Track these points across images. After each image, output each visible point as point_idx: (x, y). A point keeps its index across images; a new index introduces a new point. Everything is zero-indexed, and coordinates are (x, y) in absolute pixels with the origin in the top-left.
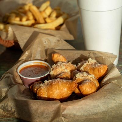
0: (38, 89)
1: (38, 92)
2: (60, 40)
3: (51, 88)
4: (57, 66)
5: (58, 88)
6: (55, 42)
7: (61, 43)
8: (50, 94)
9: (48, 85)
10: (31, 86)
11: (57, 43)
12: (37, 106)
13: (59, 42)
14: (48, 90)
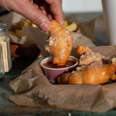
0: (70, 76)
1: (71, 80)
2: (82, 37)
3: (87, 73)
4: (86, 56)
5: (94, 72)
6: (76, 39)
7: (82, 41)
8: (86, 79)
9: (82, 71)
10: (59, 78)
11: (78, 41)
12: (74, 90)
13: (80, 40)
14: (83, 76)
